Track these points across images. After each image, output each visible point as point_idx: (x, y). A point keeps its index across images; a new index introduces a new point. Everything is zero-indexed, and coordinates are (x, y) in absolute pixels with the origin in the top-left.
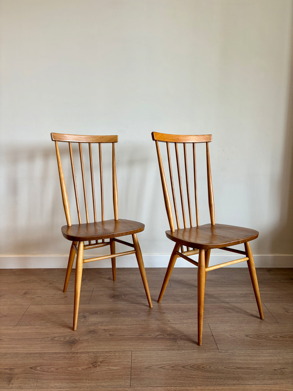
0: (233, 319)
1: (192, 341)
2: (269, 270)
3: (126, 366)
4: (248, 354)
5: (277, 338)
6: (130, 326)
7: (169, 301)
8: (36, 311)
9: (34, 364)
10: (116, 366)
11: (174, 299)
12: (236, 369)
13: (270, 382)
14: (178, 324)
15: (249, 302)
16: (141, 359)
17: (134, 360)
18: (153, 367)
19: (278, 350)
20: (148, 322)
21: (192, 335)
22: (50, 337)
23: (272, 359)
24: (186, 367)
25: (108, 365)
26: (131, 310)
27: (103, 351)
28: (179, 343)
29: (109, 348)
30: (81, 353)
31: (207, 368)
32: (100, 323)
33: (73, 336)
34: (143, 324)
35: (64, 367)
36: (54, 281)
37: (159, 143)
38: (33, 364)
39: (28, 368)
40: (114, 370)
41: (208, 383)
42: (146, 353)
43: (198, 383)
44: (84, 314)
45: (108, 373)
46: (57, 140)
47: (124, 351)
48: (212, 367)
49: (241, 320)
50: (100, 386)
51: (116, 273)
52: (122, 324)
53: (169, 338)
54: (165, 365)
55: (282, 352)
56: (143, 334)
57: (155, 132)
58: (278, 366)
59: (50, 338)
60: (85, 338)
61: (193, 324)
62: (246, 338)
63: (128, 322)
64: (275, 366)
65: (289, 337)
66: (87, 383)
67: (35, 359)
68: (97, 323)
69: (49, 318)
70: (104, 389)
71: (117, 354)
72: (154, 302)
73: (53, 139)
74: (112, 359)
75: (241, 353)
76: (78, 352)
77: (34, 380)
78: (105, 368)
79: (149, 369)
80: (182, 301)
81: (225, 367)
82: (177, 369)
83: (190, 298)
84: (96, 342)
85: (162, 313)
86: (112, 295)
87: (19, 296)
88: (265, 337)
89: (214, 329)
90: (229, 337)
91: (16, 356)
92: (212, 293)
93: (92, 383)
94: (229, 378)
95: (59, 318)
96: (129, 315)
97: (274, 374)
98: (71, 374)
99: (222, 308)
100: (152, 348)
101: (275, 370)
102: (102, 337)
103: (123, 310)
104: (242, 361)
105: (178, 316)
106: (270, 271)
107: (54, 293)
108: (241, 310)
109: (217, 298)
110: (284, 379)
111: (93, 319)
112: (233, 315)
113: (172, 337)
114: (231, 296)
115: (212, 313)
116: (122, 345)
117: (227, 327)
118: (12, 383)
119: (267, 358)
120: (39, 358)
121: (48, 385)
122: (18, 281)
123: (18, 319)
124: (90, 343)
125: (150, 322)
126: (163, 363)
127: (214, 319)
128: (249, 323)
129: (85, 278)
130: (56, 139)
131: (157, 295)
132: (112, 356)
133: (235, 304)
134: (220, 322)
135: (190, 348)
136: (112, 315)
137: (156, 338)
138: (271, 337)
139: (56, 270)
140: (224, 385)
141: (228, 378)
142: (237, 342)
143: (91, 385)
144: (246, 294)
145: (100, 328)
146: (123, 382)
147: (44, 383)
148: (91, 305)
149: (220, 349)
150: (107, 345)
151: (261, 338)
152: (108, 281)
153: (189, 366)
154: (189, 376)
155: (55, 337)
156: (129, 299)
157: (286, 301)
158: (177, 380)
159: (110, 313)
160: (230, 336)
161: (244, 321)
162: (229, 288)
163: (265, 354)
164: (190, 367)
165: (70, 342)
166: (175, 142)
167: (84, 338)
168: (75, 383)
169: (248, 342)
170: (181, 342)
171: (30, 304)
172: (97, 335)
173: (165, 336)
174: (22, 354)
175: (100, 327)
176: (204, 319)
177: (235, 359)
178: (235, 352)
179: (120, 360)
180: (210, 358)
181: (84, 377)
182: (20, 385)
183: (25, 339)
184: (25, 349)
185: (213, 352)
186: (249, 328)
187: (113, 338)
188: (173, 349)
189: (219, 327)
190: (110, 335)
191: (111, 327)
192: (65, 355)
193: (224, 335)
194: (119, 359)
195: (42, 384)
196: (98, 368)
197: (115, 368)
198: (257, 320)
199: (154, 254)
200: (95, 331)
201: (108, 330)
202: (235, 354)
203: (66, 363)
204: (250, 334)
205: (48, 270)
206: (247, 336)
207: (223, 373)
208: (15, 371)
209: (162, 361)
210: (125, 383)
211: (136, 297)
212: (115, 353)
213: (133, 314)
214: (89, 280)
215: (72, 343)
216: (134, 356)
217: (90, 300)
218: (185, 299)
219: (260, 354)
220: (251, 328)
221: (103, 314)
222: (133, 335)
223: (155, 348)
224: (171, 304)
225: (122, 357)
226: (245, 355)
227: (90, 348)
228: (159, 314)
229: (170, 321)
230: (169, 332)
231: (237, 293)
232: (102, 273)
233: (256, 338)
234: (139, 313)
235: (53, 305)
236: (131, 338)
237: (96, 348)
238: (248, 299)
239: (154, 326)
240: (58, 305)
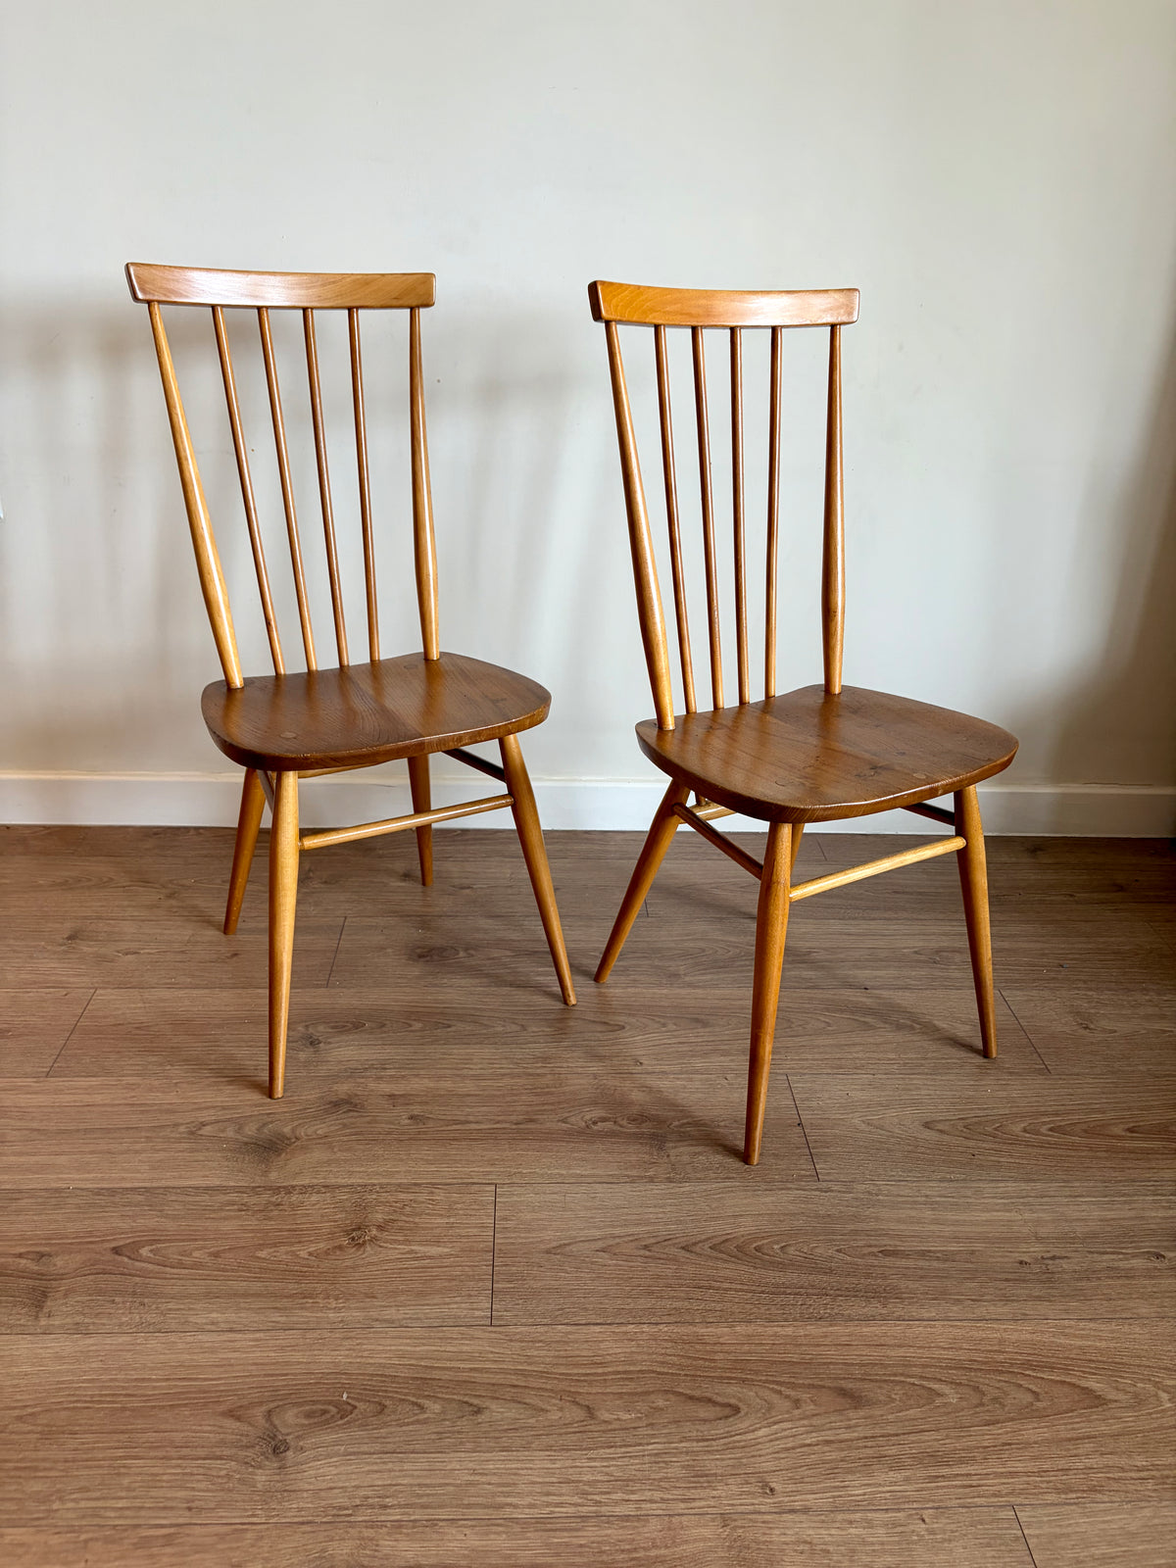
0: (881, 1056)
1: (720, 1145)
2: (1036, 847)
3: (475, 1244)
4: (927, 1196)
5: (1038, 1133)
6: (489, 1083)
7: (637, 977)
8: (120, 1012)
9: (127, 1233)
10: (438, 1243)
11: (657, 967)
12: (880, 1255)
13: (1000, 1310)
14: (671, 1076)
15: (946, 983)
16: (529, 1216)
17: (505, 1219)
18: (574, 1248)
19: (1039, 1185)
20: (558, 1064)
21: (722, 1124)
22: (182, 1124)
23: (1013, 1218)
24: (697, 1249)
25: (407, 1240)
26: (492, 1014)
27: (388, 1184)
28: (672, 1152)
29: (410, 1171)
30: (305, 1189)
31: (772, 1253)
32: (372, 1067)
33: (272, 1122)
34: (538, 1075)
35: (244, 1247)
36: (185, 882)
37: (621, 332)
38: (122, 1233)
39: (105, 1250)
40: (430, 1258)
41: (774, 1310)
42: (548, 1192)
43: (738, 1311)
44: (311, 1030)
45: (406, 1268)
46: (156, 298)
47: (468, 1184)
48: (791, 1250)
49: (911, 1059)
50: (377, 1320)
51: (434, 849)
52: (458, 1076)
53: (634, 1134)
54: (618, 1240)
55: (1052, 1193)
56: (537, 1117)
57: (603, 283)
58: (1032, 1249)
59: (182, 1129)
60: (317, 1130)
61: (728, 1076)
62: (928, 1134)
63: (480, 1066)
64: (1023, 1247)
65: (1085, 1131)
66: (330, 1309)
67: (130, 1213)
68: (360, 1067)
69: (175, 1045)
70: (395, 1334)
71: (440, 1195)
72: (580, 979)
73: (140, 296)
74: (421, 1215)
75: (902, 1193)
76: (293, 1187)
77: (130, 1299)
78: (396, 1249)
79: (558, 1257)
80: (687, 979)
81: (837, 1251)
82: (662, 1256)
83: (722, 964)
84: (361, 1147)
85: (610, 1028)
86: (419, 947)
87: (49, 948)
88: (996, 1129)
89: (807, 1099)
90: (862, 1131)
91: (53, 1201)
92: (808, 944)
93: (350, 1308)
94: (852, 1293)
95: (210, 1044)
96: (485, 1034)
97: (1017, 1280)
98: (271, 1276)
99: (842, 1011)
100: (571, 1172)
101: (1021, 1262)
102: (383, 1126)
103: (460, 1012)
104: (902, 1227)
105: (674, 1040)
106: (1038, 853)
107: (187, 938)
108: (913, 1021)
109: (823, 967)
110: (1053, 1299)
111: (347, 1051)
112: (881, 1040)
113: (646, 1128)
114: (881, 960)
115: (805, 1029)
116: (456, 1161)
117: (855, 1089)
118: (46, 1310)
119: (995, 1214)
120: (147, 1208)
121: (183, 1321)
122: (41, 882)
123: (55, 1048)
124: (335, 1150)
125: (565, 1065)
126: (609, 1231)
127: (810, 1057)
128: (940, 1074)
129: (310, 870)
130: (154, 295)
131: (595, 950)
132: (423, 1202)
133: (891, 992)
134: (833, 1068)
135: (713, 1176)
136: (418, 1034)
137: (586, 1134)
138: (1017, 1128)
139: (192, 832)
140: (832, 1319)
141: (849, 1293)
142: (889, 1150)
143: (344, 1317)
144: (938, 951)
145: (372, 1091)
146: (463, 1305)
147: (170, 1310)
148: (338, 990)
149: (826, 1178)
150: (402, 1160)
151: (980, 1133)
152: (403, 884)
153: (707, 1245)
154: (706, 1284)
155: (203, 1124)
156: (485, 965)
157: (1085, 982)
158: (662, 1297)
159: (410, 1026)
160: (863, 1127)
161: (922, 1065)
162: (871, 922)
163: (991, 1200)
164: (710, 1247)
165: (261, 1143)
166: (694, 324)
167: (314, 1128)
168: (286, 1309)
169: (929, 1148)
170: (681, 1149)
171: (97, 982)
172: (365, 1119)
173: (621, 1126)
174: (78, 1192)
175: (372, 1085)
176: (775, 1057)
177: (877, 1219)
178: (879, 1190)
179: (452, 1220)
180: (786, 1214)
181: (320, 1287)
182: (78, 1319)
183: (86, 1130)
184: (88, 1173)
185: (797, 1189)
186: (938, 1092)
187: (425, 1133)
188: (650, 1177)
189: (825, 1089)
190: (411, 1118)
191: (417, 1085)
192: (245, 1198)
193: (842, 1123)
194: (449, 1217)
195: (162, 1313)
196: (369, 1248)
197: (434, 1250)
198: (969, 1061)
199: (585, 781)
200: (353, 1101)
201: (405, 1099)
202: (881, 1197)
203: (252, 1231)
204: (941, 1118)
205: (156, 834)
206: (927, 1125)
207: (830, 1271)
208: (55, 1265)
209: (610, 1226)
210: (473, 1309)
211: (513, 956)
212: (434, 1190)
213: (500, 1029)
214: (326, 882)
215: (269, 1148)
216: (504, 1203)
217: (331, 971)
218: (702, 967)
219: (970, 1197)
220: (945, 1093)
221: (384, 1029)
222: (500, 1118)
223: (584, 1173)
224: (645, 988)
225: (459, 1206)
226: (915, 1202)
227: (338, 1172)
228: (601, 1032)
229: (641, 1063)
230: (635, 1110)
231: (905, 948)
232: (375, 849)
233: (964, 1135)
234: (524, 1028)
235: (186, 991)
236: (492, 1131)
237: (360, 1172)
238: (942, 974)
239: (582, 1081)
240: (207, 991)
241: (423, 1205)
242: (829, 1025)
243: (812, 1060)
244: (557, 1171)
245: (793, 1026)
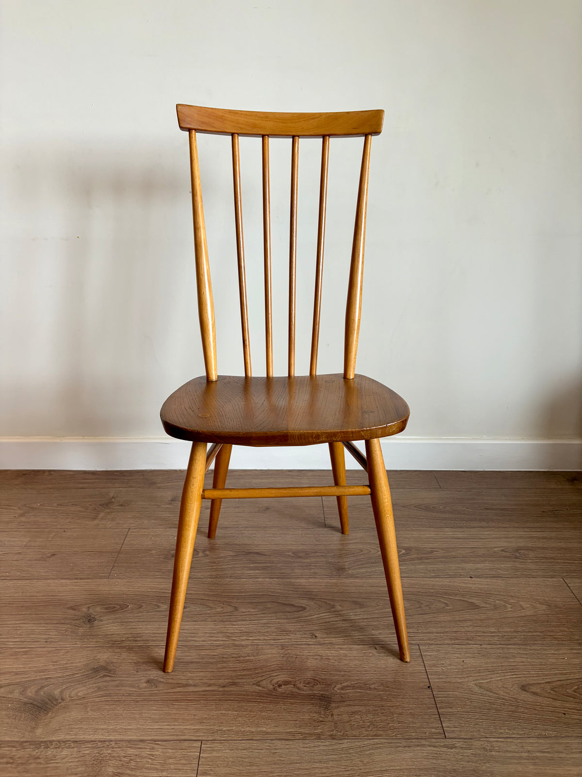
0: (485, 629)
2: (572, 478)
4: (529, 752)
6: (207, 652)
7: (317, 571)
14: (337, 647)
20: (258, 638)
21: (373, 686)
27: (122, 740)
28: (335, 712)
29: (139, 729)
30: (61, 744)
32: (127, 639)
33: (48, 685)
34: (243, 646)
36: (35, 506)
42: (240, 748)
44: (91, 611)
47: (181, 740)
49: (507, 632)
53: (309, 696)
56: (238, 681)
60: (78, 692)
62: (524, 696)
63: (203, 639)
68: (119, 639)
71: (159, 751)
74: (141, 769)
75: (509, 749)
76: (51, 742)
80: (350, 572)
84: (108, 707)
85: (296, 609)
88: (575, 691)
89: (434, 665)
90: (476, 694)
92: (431, 546)
96: (209, 614)
100: (259, 729)
102: (127, 688)
106: (576, 482)
107: (25, 543)
111: (113, 627)
112: (483, 617)
113: (317, 690)
114: (480, 556)
115: (430, 608)
116: (175, 720)
117: (468, 657)
124: (89, 709)
127: (434, 630)
128: (529, 644)
129: (113, 497)
132: (145, 757)
133: (489, 581)
134: (451, 639)
135: (365, 733)
137: (273, 696)
139: (46, 474)
142: (497, 710)
144: (518, 550)
145: (124, 659)
148: (115, 580)
149: (451, 735)
150: (135, 718)
151: (564, 695)
159: (159, 607)
160: (476, 689)
161: (515, 637)
162: (473, 530)
163: (578, 756)
165: (36, 703)
167: (76, 691)
169: (527, 708)
170: (342, 709)
172: (114, 683)
173: (299, 689)
175: (125, 654)
176: (410, 631)
178: (492, 746)
180: (422, 769)
185: (429, 746)
187: (156, 695)
188: (318, 734)
189: (447, 656)
190: (148, 682)
192: (14, 752)
193: (460, 686)
194: (162, 771)
200: (109, 668)
202: (493, 753)
204: (533, 682)
205: (24, 475)
206: (524, 688)
212: (155, 746)
213: (219, 610)
214: (121, 505)
215: (41, 707)
216: (206, 758)
217: (113, 566)
218: (360, 563)
219: (562, 752)
220: (534, 660)
221: (141, 609)
222: (212, 682)
223: (269, 730)
224: (320, 578)
225: (171, 761)
226: (521, 758)
227: (87, 729)
228: (289, 612)
229: (316, 636)
230: (309, 675)
231: (495, 548)
232: (156, 483)
233: (551, 696)
234: (236, 609)
235: (16, 581)
236: (204, 693)
237: (103, 729)
238: (522, 566)
239: (274, 651)
240: (28, 581)
241: (144, 760)
242: (447, 605)
243: (437, 633)
244: (248, 729)
245: (422, 606)
